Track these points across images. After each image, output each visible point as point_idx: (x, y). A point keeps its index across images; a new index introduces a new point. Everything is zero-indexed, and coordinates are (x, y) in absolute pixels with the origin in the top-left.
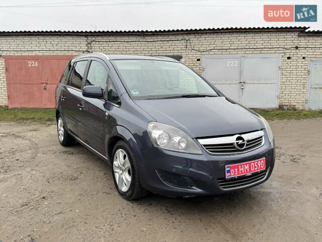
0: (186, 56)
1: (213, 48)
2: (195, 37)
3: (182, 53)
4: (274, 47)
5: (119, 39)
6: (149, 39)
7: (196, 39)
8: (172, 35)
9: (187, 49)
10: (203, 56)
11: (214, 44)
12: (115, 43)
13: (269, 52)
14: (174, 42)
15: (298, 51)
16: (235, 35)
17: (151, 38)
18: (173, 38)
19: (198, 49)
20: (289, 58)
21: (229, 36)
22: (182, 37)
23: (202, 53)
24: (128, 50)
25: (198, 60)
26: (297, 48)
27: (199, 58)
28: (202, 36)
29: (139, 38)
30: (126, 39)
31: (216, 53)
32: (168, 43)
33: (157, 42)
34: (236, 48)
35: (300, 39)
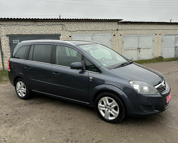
0: (63, 34)
1: (78, 30)
2: (67, 24)
3: (60, 32)
4: (107, 29)
5: (18, 23)
6: (39, 23)
7: (68, 24)
8: (54, 21)
9: (64, 30)
10: (73, 34)
11: (78, 28)
12: (16, 26)
13: (105, 32)
14: (55, 26)
15: (118, 32)
16: (88, 23)
17: (40, 23)
18: (54, 23)
19: (69, 30)
20: (114, 35)
21: (85, 23)
22: (60, 23)
23: (72, 33)
24: (25, 30)
25: (70, 37)
26: (117, 30)
27: (70, 35)
28: (71, 23)
29: (32, 23)
30: (24, 23)
31: (79, 33)
32: (52, 26)
33: (44, 26)
34: (89, 30)
35: (119, 25)
